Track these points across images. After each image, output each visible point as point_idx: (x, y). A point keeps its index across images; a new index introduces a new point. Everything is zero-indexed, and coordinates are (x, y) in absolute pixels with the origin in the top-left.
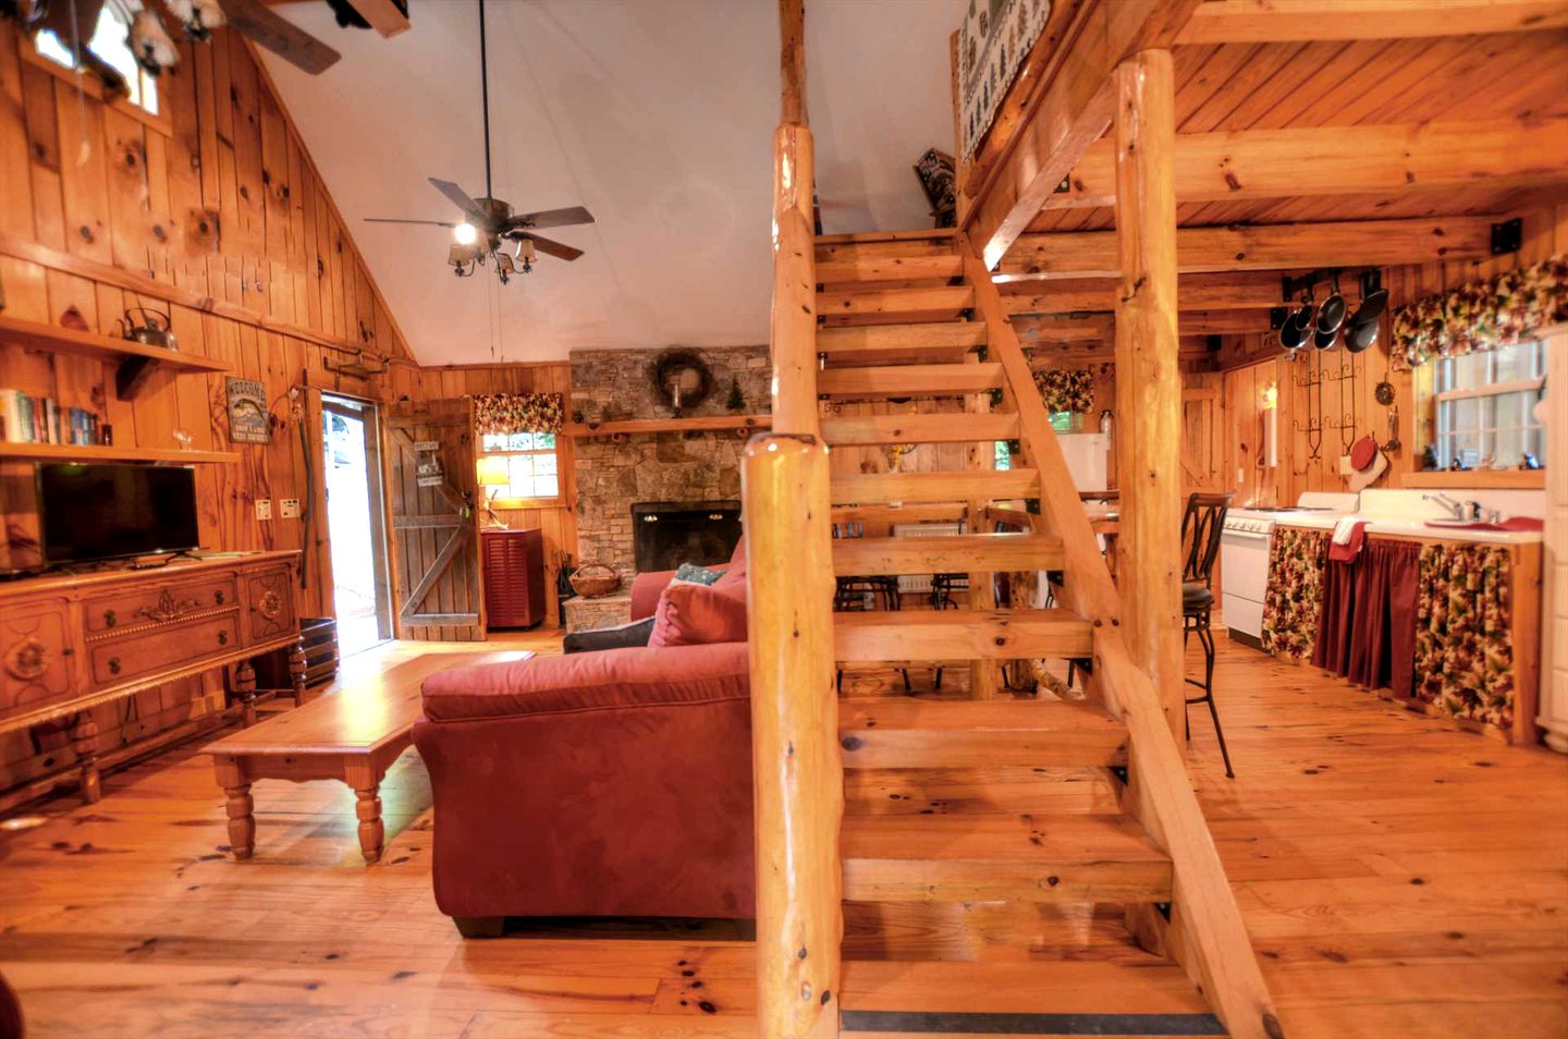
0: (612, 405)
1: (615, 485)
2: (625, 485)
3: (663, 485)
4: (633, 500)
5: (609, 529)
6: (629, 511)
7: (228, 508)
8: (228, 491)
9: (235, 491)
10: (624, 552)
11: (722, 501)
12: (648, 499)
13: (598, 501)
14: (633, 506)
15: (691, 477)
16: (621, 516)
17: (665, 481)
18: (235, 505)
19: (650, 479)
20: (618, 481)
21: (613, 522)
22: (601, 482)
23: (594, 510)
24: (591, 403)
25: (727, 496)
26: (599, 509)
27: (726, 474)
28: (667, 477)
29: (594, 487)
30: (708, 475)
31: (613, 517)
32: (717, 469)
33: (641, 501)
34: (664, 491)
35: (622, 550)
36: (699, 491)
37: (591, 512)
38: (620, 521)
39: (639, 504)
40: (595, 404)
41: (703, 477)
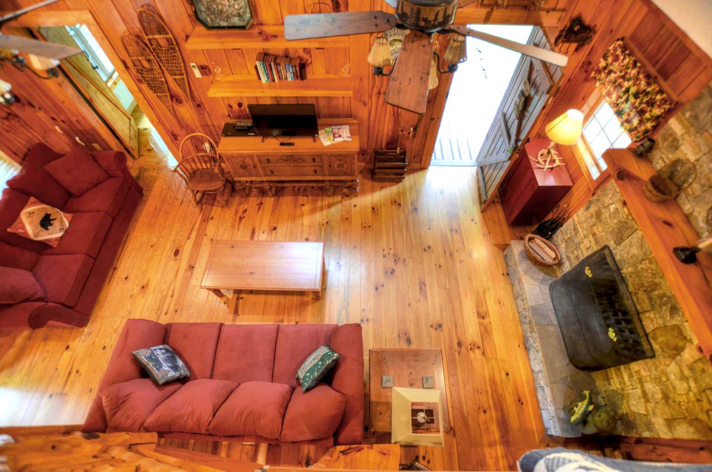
0: (688, 165)
1: (615, 221)
2: (619, 229)
3: (635, 265)
4: (612, 244)
5: (585, 237)
6: (602, 246)
7: (374, 99)
8: (375, 90)
9: (380, 91)
10: (577, 257)
11: (647, 335)
12: (618, 257)
13: (598, 215)
14: (606, 247)
15: (656, 293)
16: (597, 242)
17: (640, 267)
18: (378, 99)
19: (634, 251)
20: (620, 222)
21: (591, 237)
22: (612, 207)
23: (592, 217)
24: (675, 145)
25: (655, 338)
26: (594, 219)
27: (676, 333)
28: (643, 266)
29: (606, 205)
30: (666, 310)
31: (594, 235)
32: (677, 320)
33: (613, 252)
34: (630, 269)
35: (578, 255)
36: (646, 305)
37: (589, 216)
38: (593, 243)
39: (610, 251)
40: (677, 148)
41: (661, 305)
